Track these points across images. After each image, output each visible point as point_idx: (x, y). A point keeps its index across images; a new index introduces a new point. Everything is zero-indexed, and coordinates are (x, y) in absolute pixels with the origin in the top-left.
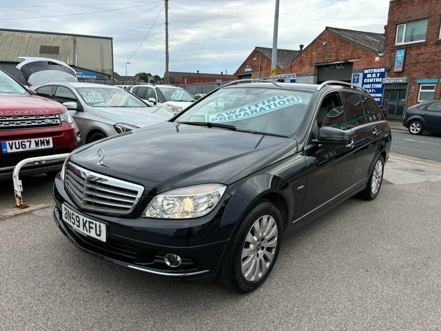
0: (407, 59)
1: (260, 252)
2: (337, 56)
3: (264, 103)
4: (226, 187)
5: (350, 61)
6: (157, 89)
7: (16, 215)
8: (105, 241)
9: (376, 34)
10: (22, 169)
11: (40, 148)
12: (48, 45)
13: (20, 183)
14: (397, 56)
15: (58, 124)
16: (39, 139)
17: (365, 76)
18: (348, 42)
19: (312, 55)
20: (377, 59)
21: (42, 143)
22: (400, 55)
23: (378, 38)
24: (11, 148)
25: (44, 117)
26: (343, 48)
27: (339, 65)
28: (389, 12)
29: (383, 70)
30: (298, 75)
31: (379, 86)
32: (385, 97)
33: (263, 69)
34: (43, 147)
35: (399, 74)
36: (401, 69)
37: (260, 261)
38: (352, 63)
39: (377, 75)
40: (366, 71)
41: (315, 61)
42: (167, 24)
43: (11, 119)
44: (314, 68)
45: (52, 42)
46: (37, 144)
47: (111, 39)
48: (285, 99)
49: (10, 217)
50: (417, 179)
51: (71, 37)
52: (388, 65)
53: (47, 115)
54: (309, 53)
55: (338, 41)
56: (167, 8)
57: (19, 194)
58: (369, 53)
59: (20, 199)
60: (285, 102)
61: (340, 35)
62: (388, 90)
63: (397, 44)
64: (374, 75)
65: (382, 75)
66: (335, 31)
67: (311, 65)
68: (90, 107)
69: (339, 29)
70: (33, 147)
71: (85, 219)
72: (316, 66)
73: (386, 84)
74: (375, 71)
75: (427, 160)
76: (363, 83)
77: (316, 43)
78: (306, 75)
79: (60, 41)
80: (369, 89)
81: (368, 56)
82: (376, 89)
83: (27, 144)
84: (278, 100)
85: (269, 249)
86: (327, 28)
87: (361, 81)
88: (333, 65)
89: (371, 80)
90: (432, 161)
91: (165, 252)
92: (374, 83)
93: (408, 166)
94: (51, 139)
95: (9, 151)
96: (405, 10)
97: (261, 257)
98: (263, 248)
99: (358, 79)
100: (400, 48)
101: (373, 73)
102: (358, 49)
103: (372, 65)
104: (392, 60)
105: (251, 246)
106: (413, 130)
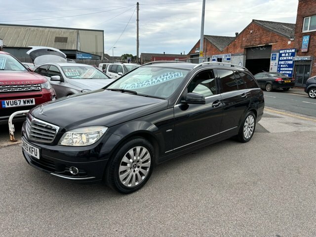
0: (311, 43)
1: (136, 169)
2: (260, 41)
3: (161, 77)
4: (107, 128)
5: (270, 44)
6: (124, 66)
7: (8, 146)
8: (39, 158)
9: (291, 24)
10: (14, 118)
11: (27, 105)
12: (60, 36)
13: (13, 126)
14: (304, 40)
15: (39, 90)
16: (26, 99)
17: (280, 55)
18: (268, 31)
19: (242, 40)
20: (289, 43)
21: (28, 102)
22: (306, 40)
23: (292, 27)
24: (8, 105)
25: (30, 86)
26: (265, 35)
27: (262, 47)
28: (298, 8)
29: (293, 51)
30: (232, 55)
31: (291, 62)
32: (295, 70)
33: (208, 50)
34: (29, 104)
35: (305, 54)
36: (306, 50)
37: (136, 175)
38: (271, 45)
39: (289, 54)
40: (281, 52)
41: (245, 44)
42: (138, 20)
43: (9, 87)
44: (243, 50)
45: (63, 34)
46: (25, 102)
47: (103, 31)
48: (173, 75)
49: (5, 147)
50: (291, 129)
51: (75, 30)
52: (297, 47)
53: (32, 85)
54: (241, 39)
55: (261, 30)
56: (138, 10)
57: (12, 133)
58: (284, 38)
59: (12, 136)
60: (172, 76)
61: (263, 25)
62: (297, 66)
63: (304, 31)
64: (287, 55)
65: (293, 54)
66: (259, 23)
67: (241, 47)
68: (68, 79)
69: (262, 21)
70: (22, 104)
71: (30, 146)
72: (245, 48)
73: (296, 61)
74: (288, 51)
75: (311, 117)
76: (279, 60)
77: (246, 31)
78: (238, 55)
79: (68, 33)
80: (283, 64)
81: (283, 40)
82: (288, 64)
83: (18, 102)
84: (169, 75)
85: (144, 168)
86: (253, 20)
87: (277, 59)
88: (258, 47)
89: (285, 58)
90: (313, 117)
91: (70, 165)
92: (287, 60)
93: (292, 120)
94: (34, 99)
95: (7, 106)
96: (310, 6)
97: (137, 172)
98: (138, 167)
99: (275, 58)
100: (306, 34)
101: (286, 53)
102: (275, 36)
103: (285, 47)
104: (300, 43)
105: (128, 165)
106: (312, 95)
